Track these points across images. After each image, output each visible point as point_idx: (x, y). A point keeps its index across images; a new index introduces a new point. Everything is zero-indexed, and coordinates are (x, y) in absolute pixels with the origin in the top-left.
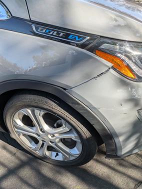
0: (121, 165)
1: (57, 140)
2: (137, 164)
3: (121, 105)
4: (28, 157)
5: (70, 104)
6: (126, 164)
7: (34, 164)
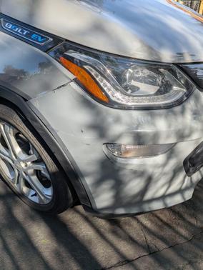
0: (114, 232)
1: (31, 171)
2: (137, 238)
3: (82, 131)
4: (7, 191)
5: (30, 120)
6: (123, 234)
7: (10, 201)
